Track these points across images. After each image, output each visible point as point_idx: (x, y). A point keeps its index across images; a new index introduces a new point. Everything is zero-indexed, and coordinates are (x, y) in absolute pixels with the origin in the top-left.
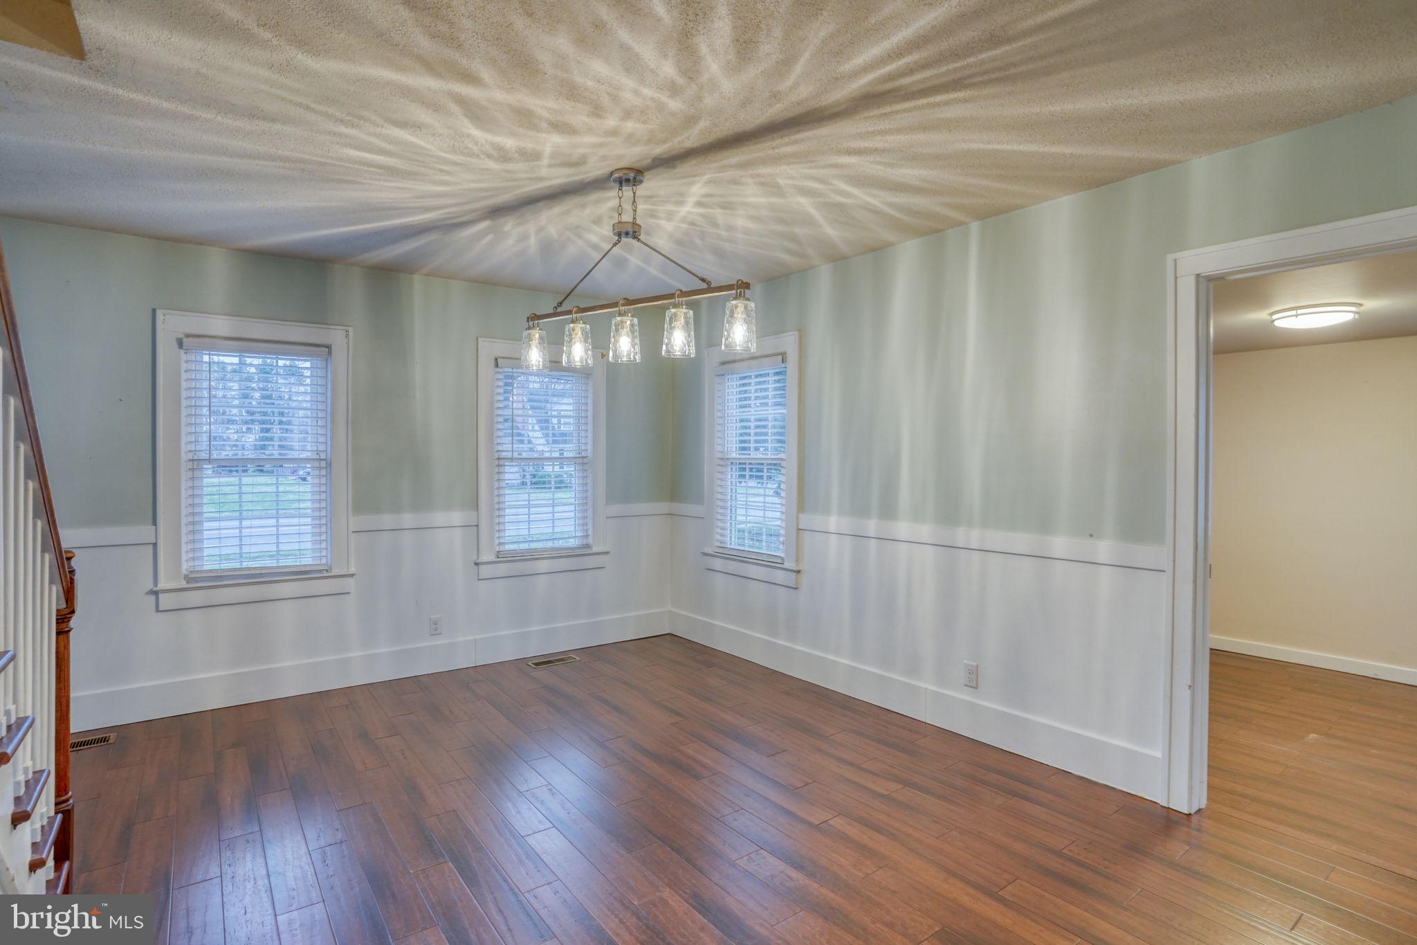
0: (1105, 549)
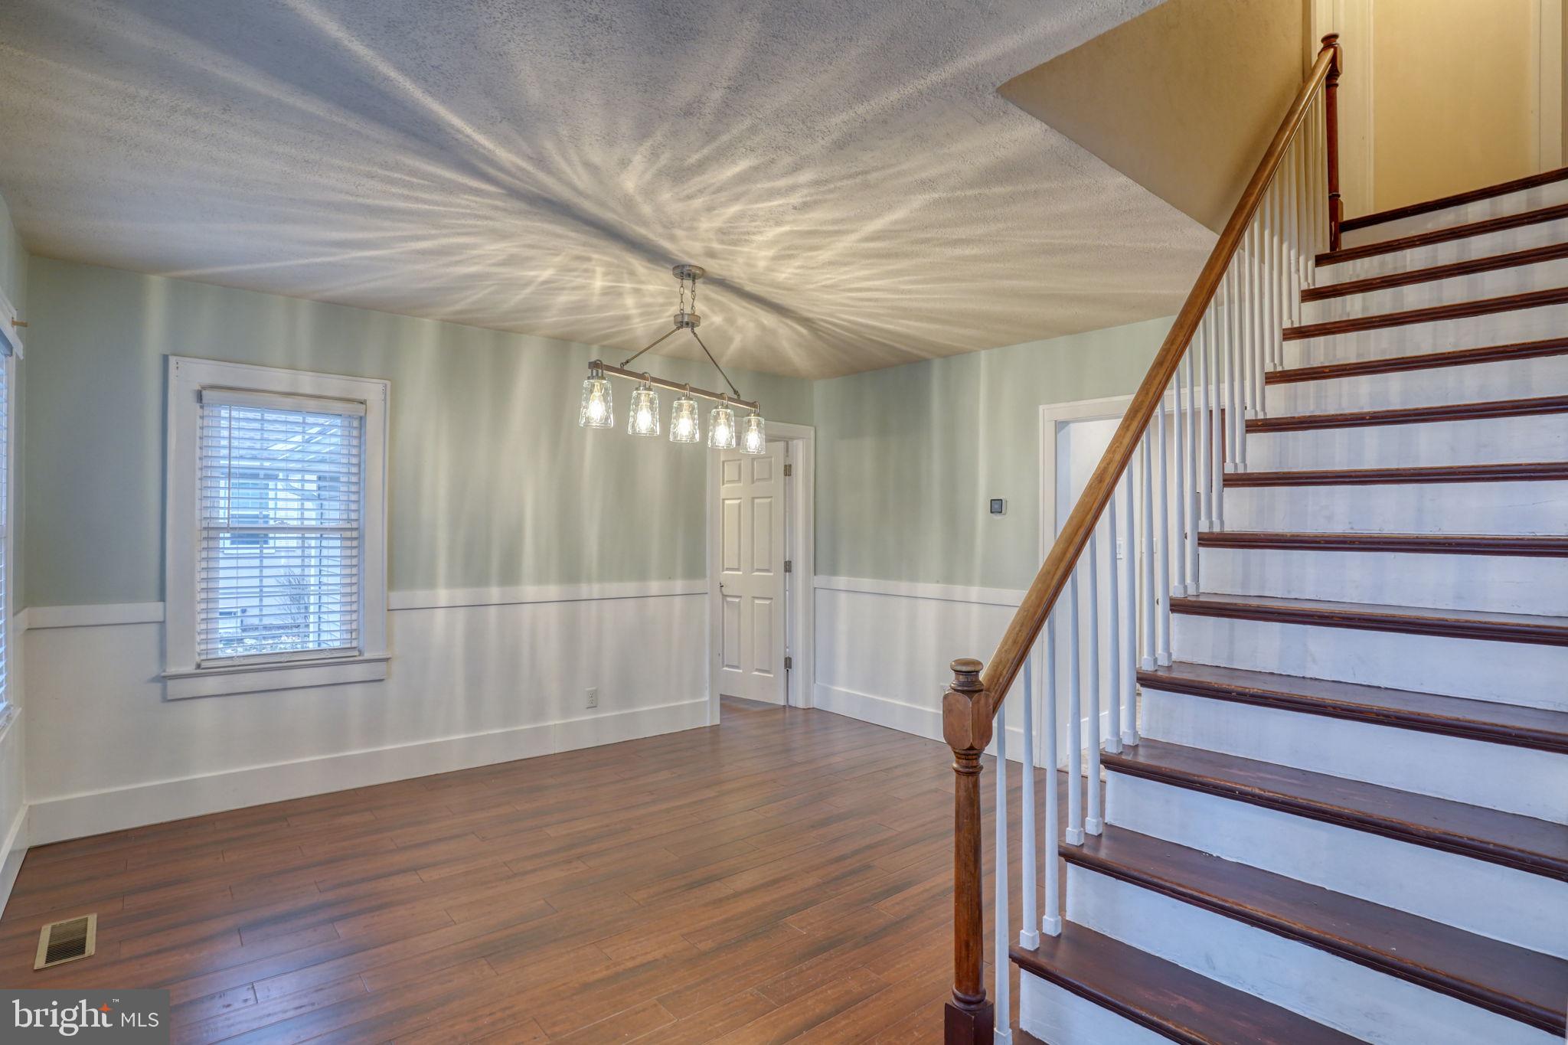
0: (679, 585)
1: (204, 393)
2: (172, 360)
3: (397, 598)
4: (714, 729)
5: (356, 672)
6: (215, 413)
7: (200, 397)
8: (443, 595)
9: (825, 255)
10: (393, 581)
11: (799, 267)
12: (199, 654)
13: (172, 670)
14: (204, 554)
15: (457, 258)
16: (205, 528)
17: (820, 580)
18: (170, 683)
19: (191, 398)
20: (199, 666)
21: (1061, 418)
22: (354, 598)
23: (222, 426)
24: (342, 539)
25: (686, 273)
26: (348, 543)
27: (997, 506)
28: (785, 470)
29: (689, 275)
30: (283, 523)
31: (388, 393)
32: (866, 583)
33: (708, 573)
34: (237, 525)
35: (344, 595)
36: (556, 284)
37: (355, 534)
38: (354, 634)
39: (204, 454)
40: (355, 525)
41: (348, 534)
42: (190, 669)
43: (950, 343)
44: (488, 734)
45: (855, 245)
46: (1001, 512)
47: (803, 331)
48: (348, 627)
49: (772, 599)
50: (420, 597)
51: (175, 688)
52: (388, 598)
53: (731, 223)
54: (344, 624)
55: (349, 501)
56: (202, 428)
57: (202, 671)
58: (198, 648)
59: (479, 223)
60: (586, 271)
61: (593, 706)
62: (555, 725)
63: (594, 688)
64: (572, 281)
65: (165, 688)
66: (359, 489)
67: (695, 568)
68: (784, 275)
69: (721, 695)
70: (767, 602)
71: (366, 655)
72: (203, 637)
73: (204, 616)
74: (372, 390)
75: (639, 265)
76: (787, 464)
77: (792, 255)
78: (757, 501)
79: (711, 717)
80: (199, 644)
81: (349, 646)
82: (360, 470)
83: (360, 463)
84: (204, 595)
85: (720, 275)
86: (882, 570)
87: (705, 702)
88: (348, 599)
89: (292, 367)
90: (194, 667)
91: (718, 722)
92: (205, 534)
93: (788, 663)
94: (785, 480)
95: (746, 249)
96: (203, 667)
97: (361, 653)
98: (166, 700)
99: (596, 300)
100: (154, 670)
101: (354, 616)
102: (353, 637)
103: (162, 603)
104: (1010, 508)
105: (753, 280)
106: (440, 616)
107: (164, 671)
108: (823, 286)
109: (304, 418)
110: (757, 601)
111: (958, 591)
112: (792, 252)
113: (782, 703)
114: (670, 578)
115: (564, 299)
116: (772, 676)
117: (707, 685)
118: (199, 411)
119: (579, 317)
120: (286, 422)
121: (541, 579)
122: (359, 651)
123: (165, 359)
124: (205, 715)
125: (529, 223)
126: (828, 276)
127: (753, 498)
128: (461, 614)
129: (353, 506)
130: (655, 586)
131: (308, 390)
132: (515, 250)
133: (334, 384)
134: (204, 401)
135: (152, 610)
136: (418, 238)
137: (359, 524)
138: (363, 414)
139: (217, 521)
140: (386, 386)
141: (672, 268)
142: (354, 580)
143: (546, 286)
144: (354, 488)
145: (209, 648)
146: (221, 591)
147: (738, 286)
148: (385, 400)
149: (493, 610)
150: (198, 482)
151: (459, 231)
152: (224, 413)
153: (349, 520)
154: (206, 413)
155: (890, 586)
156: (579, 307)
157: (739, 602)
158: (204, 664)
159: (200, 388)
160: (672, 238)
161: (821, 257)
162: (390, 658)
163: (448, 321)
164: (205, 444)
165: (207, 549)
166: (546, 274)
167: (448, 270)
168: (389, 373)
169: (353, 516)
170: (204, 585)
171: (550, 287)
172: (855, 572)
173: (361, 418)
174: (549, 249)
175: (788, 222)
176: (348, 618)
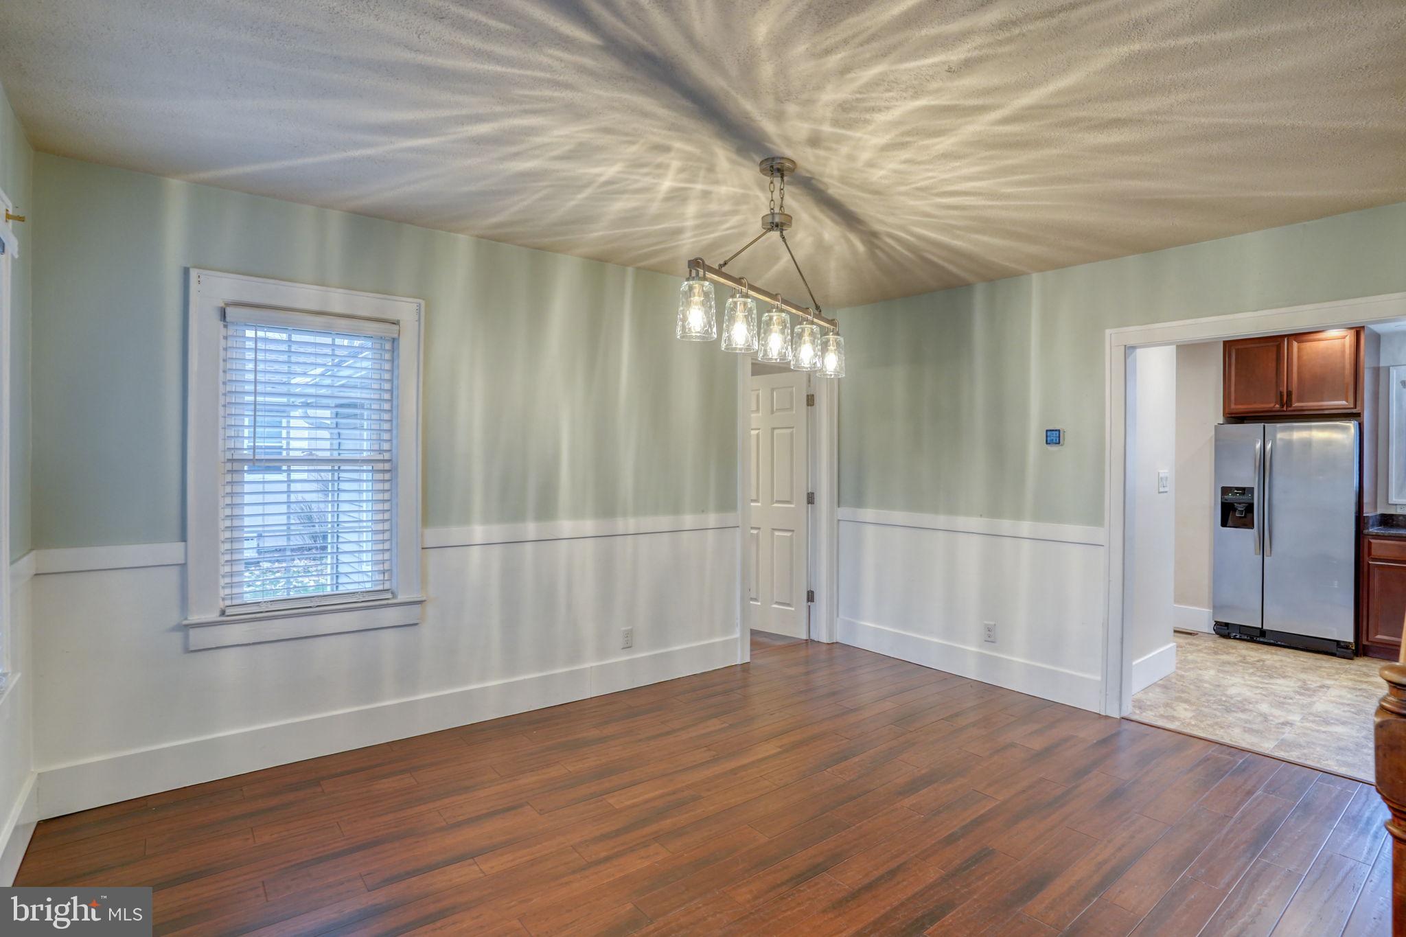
0: (712, 519)
1: (229, 310)
2: (194, 273)
3: (433, 536)
4: (745, 667)
5: (391, 616)
6: (239, 333)
7: (223, 315)
8: (478, 532)
9: (944, 144)
10: (427, 519)
11: (906, 162)
12: (223, 599)
13: (194, 618)
14: (228, 489)
15: (513, 149)
16: (229, 460)
17: (844, 512)
18: (192, 632)
19: (215, 316)
20: (223, 613)
21: (1131, 343)
22: (387, 536)
23: (247, 347)
24: (373, 471)
25: (776, 167)
26: (380, 476)
27: (1053, 437)
28: (808, 400)
29: (779, 170)
30: (311, 454)
31: (423, 313)
32: (899, 516)
33: (739, 505)
34: (263, 457)
35: (375, 532)
36: (618, 185)
37: (387, 466)
38: (386, 574)
39: (228, 378)
40: (387, 456)
41: (380, 466)
42: (214, 616)
43: (1007, 264)
44: (525, 680)
45: (988, 128)
46: (1059, 443)
47: (861, 247)
48: (380, 567)
49: (793, 531)
50: (454, 534)
51: (198, 638)
52: (422, 535)
53: (860, 93)
54: (375, 564)
55: (380, 430)
56: (226, 349)
57: (226, 618)
58: (222, 593)
59: (556, 94)
60: (659, 166)
61: (628, 647)
62: (591, 667)
63: (630, 628)
64: (636, 181)
65: (187, 637)
66: (392, 417)
67: (727, 502)
68: (882, 173)
69: (751, 630)
70: (788, 534)
71: (399, 597)
72: (228, 580)
73: (228, 557)
74: (405, 309)
75: (722, 155)
76: (809, 394)
77: (907, 143)
78: (776, 432)
79: (741, 656)
80: (223, 588)
81: (380, 588)
82: (392, 397)
83: (392, 388)
84: (228, 535)
85: (808, 171)
86: (915, 502)
87: (737, 639)
88: (380, 537)
89: (321, 283)
90: (218, 614)
91: (748, 660)
92: (229, 467)
93: (811, 597)
94: (808, 410)
95: (858, 135)
96: (227, 614)
97: (394, 595)
98: (188, 650)
99: (654, 208)
100: (174, 618)
101: (387, 556)
102: (386, 579)
103: (184, 543)
104: (1068, 438)
105: (844, 180)
106: (475, 553)
107: (186, 619)
108: (918, 189)
109: (333, 340)
110: (777, 533)
111: (1006, 525)
112: (908, 139)
113: (804, 637)
114: (703, 511)
115: (620, 206)
116: (793, 609)
117: (738, 621)
118: (223, 331)
119: (626, 230)
120: (315, 344)
121: (577, 514)
122: (392, 593)
123: (186, 272)
124: (230, 666)
125: (616, 94)
126: (930, 174)
127: (774, 429)
128: (496, 551)
129: (386, 436)
130: (689, 520)
131: (338, 309)
132: (586, 137)
133: (366, 303)
134: (228, 319)
135: (172, 551)
136: (478, 119)
137: (392, 456)
138: (396, 336)
139: (240, 452)
140: (419, 305)
141: (759, 160)
142: (387, 516)
143: (605, 189)
144: (386, 416)
145: (233, 592)
146: (246, 529)
147: (822, 187)
148: (419, 320)
149: (529, 546)
150: (221, 409)
151: (527, 107)
152: (250, 333)
153: (381, 451)
154: (230, 333)
155: (926, 519)
156: (630, 218)
157: (757, 534)
158: (229, 612)
159: (223, 305)
160: (779, 117)
161: (937, 147)
162: (425, 601)
163: (483, 237)
164: (229, 366)
165: (232, 483)
166: (610, 171)
167: (501, 167)
168: (423, 292)
169: (386, 446)
170: (228, 523)
171: (612, 189)
172: (884, 503)
173: (394, 340)
174: (627, 134)
175: (930, 93)
176: (380, 557)
